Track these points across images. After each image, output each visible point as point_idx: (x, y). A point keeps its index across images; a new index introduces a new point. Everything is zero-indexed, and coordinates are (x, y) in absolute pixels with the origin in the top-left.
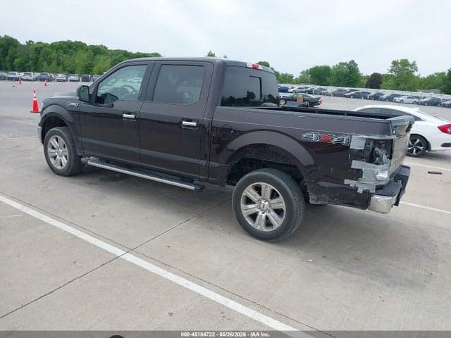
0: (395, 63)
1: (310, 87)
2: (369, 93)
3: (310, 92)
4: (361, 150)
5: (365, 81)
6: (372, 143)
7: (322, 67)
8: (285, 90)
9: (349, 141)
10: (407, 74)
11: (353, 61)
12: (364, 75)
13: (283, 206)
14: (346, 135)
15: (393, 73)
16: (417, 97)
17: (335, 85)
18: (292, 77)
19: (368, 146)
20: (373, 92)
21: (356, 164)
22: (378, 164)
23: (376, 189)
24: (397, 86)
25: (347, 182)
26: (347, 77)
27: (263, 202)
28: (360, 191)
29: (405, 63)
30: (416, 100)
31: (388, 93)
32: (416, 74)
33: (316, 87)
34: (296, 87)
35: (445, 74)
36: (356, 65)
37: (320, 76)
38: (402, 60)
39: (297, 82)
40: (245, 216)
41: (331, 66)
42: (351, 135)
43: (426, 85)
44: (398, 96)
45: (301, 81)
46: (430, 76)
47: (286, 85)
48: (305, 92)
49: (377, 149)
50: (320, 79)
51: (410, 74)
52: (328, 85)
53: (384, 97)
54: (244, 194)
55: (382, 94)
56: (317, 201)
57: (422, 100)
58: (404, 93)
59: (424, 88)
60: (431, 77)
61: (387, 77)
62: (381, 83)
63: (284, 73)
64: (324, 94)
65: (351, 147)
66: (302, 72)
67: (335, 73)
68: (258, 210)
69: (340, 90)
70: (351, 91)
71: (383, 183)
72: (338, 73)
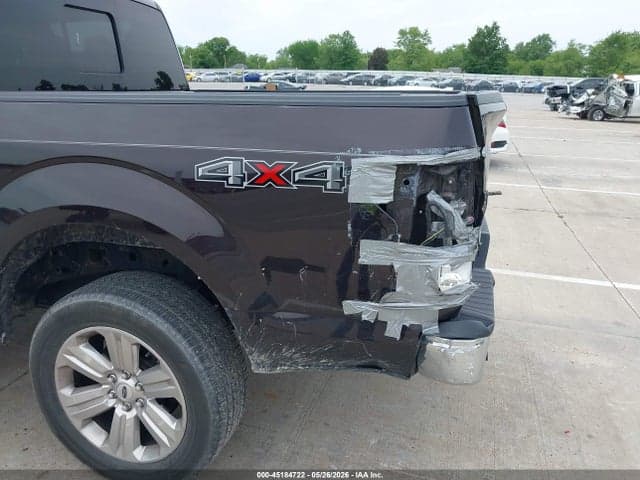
0: (402, 33)
1: (291, 72)
2: (374, 77)
3: (292, 80)
4: (383, 206)
5: (366, 61)
6: (415, 179)
7: (305, 42)
8: (256, 79)
9: (343, 180)
10: (420, 48)
11: (348, 32)
12: (364, 52)
13: (175, 390)
14: (333, 158)
15: (402, 48)
16: (435, 79)
17: (327, 68)
18: (266, 59)
19: (403, 190)
20: (378, 74)
21: (371, 253)
22: (437, 243)
23: (441, 321)
24: (408, 66)
25: (351, 307)
26: (341, 54)
27: (121, 379)
28: (393, 331)
29: (414, 32)
30: (435, 82)
31: (397, 75)
32: (430, 47)
33: (300, 73)
34: (271, 73)
35: (463, 46)
36: (352, 37)
37: (304, 55)
38: (411, 28)
39: (274, 66)
40: (77, 424)
41: (319, 42)
42: (348, 160)
43: (442, 62)
44: (411, 78)
45: (279, 64)
46: (447, 50)
47: (258, 71)
48: (285, 80)
49: (432, 197)
50: (304, 60)
51: (422, 47)
52: (317, 68)
53: (394, 80)
54: (59, 363)
55: (390, 77)
56: (274, 365)
57: (441, 82)
58: (419, 73)
59: (441, 67)
60: (449, 51)
61: (395, 53)
62: (387, 62)
63: (254, 54)
64: (312, 82)
65: (352, 199)
66: (279, 52)
67: (325, 51)
68: (111, 403)
69: (334, 75)
70: (349, 74)
71: (457, 302)
72: (329, 50)
